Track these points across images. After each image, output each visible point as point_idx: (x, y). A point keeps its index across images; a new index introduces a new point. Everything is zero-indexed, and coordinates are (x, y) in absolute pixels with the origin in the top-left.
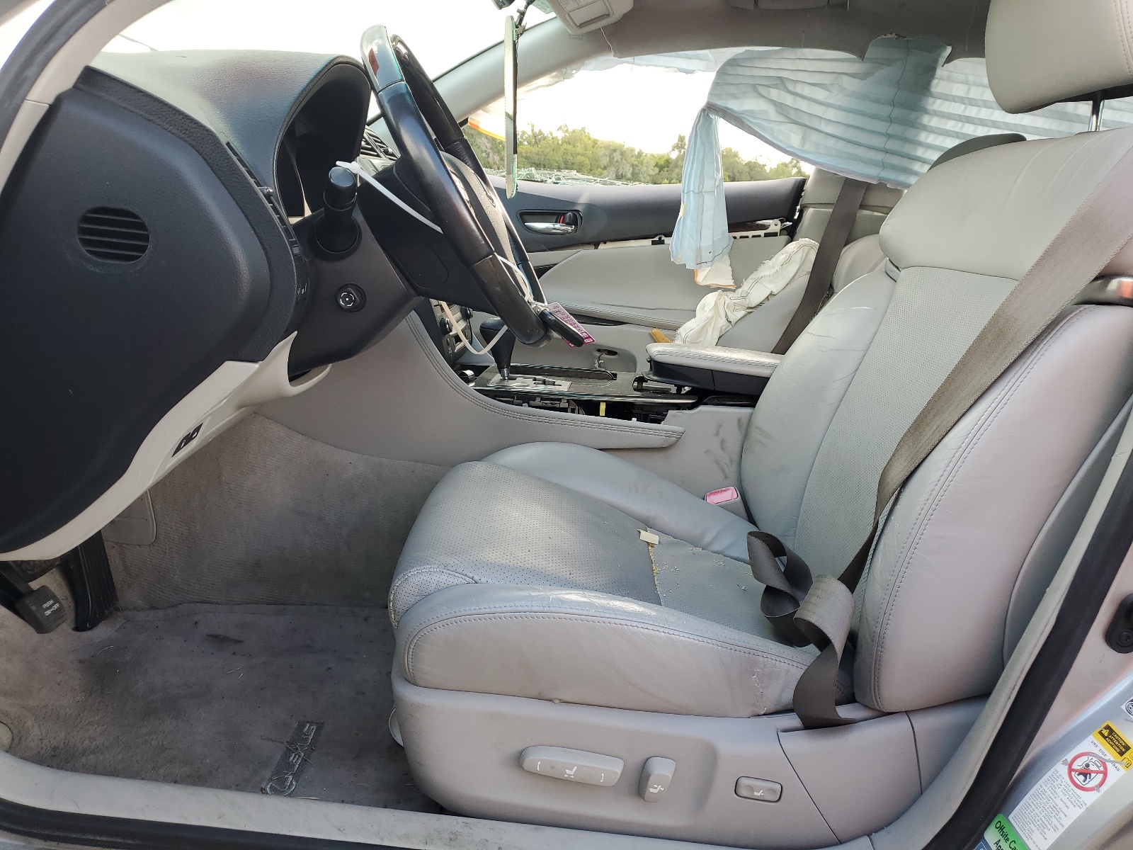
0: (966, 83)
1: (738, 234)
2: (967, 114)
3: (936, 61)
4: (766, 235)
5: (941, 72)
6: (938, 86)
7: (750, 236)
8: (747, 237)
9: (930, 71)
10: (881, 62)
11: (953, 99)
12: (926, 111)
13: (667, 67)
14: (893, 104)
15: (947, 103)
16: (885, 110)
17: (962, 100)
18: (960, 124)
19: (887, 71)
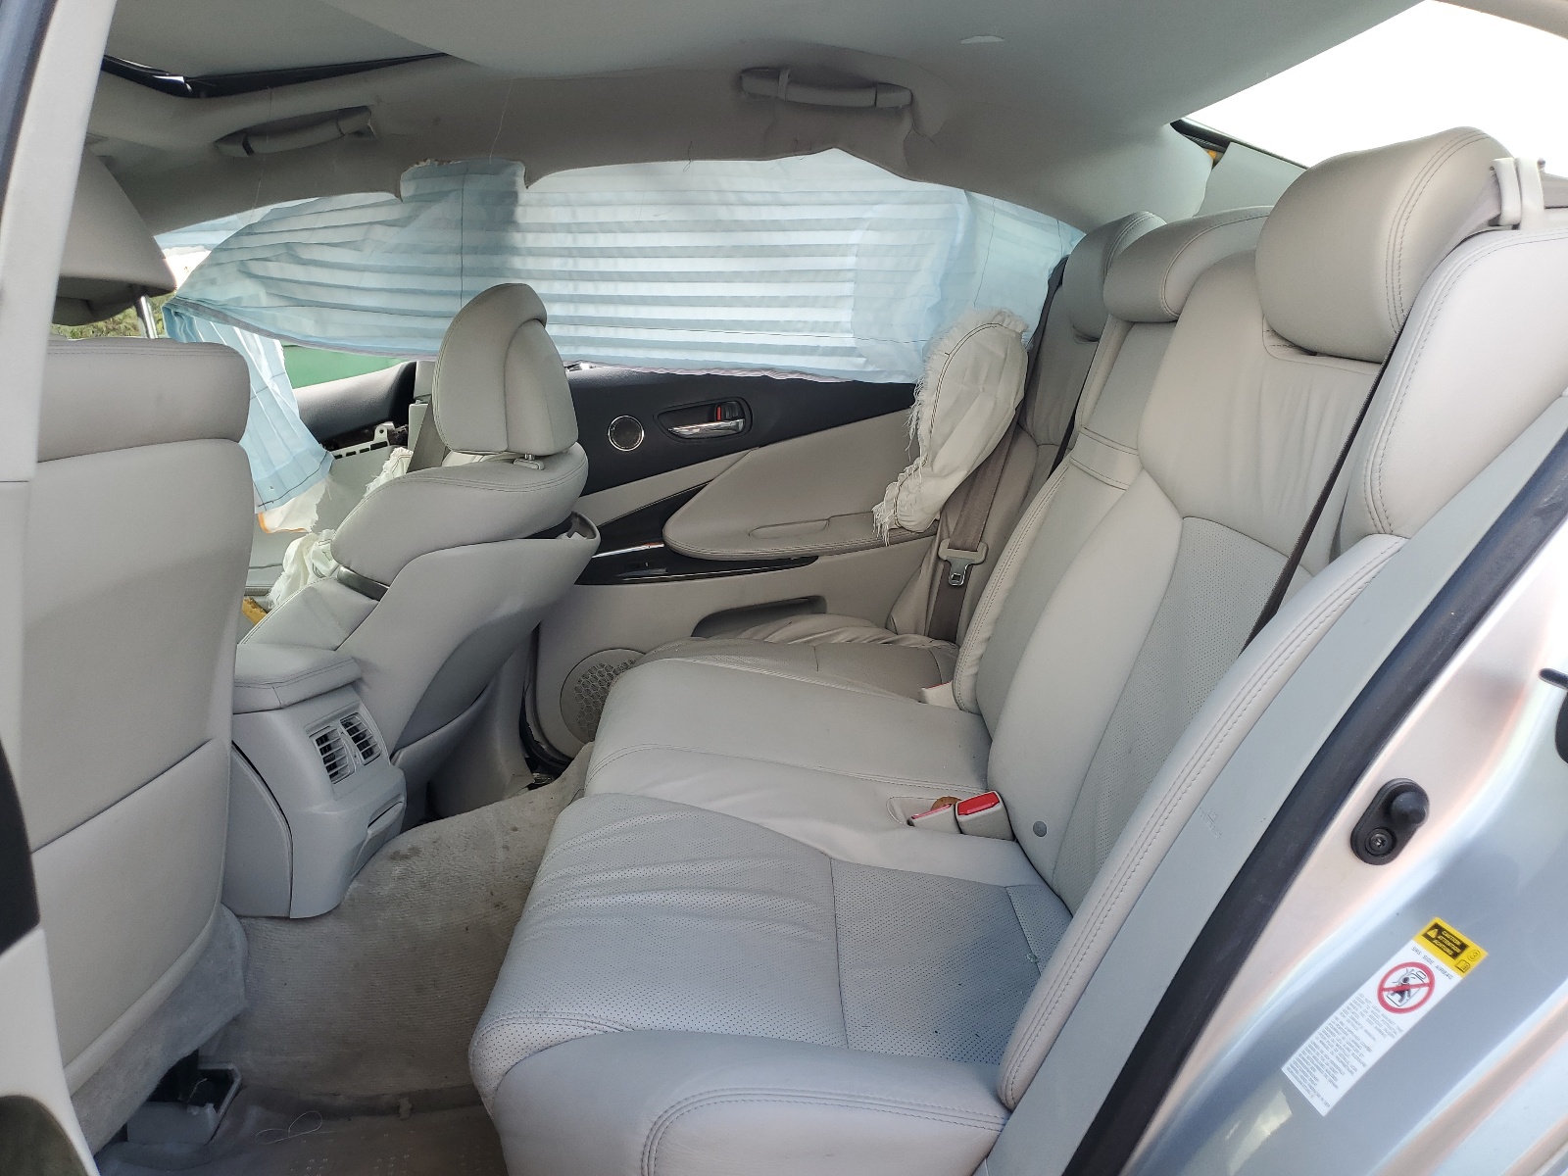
0: (568, 204)
1: (343, 451)
2: (580, 244)
3: (513, 183)
4: (374, 447)
5: (526, 195)
6: (524, 214)
7: (358, 452)
8: (354, 453)
9: (511, 197)
10: (425, 200)
11: (553, 228)
12: (514, 251)
13: (193, 246)
14: (461, 251)
15: (544, 236)
16: (452, 262)
17: (568, 228)
18: (570, 261)
19: (437, 210)
